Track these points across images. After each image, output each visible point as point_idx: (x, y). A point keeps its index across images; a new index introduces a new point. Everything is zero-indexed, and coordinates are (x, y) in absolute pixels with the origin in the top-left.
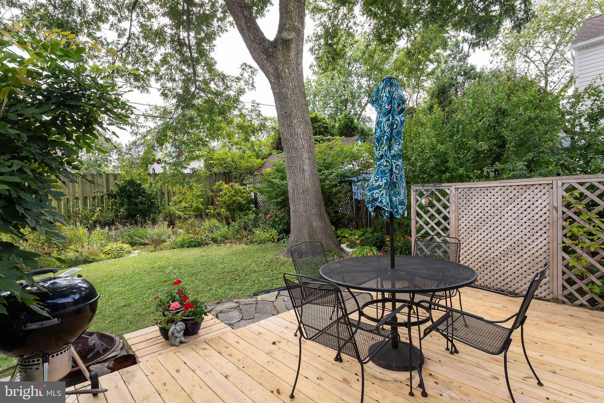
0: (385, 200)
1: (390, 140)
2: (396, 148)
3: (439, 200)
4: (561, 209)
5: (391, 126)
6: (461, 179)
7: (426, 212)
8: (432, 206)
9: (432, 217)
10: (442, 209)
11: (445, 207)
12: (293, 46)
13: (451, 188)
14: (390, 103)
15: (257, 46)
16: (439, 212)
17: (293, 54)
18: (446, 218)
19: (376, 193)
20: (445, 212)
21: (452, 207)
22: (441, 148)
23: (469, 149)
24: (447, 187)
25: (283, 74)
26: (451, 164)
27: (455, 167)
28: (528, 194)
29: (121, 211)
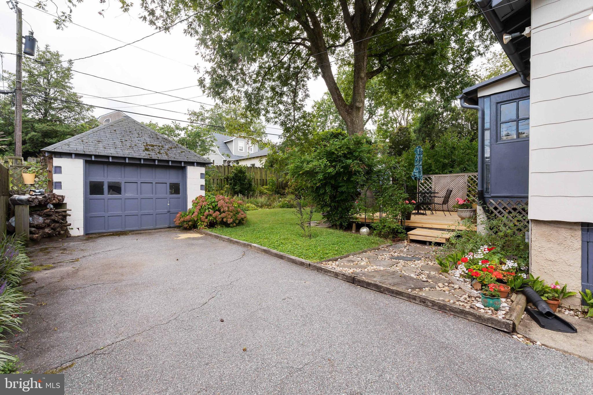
0: (418, 175)
1: (419, 161)
2: (421, 163)
3: (428, 181)
4: (467, 183)
5: (420, 158)
6: (437, 174)
7: (423, 185)
8: (426, 183)
9: (426, 187)
10: (429, 184)
11: (430, 183)
12: (361, 110)
13: (433, 177)
14: (420, 152)
15: (343, 108)
16: (428, 185)
17: (361, 113)
18: (431, 187)
19: (416, 174)
20: (430, 185)
21: (433, 183)
22: (429, 161)
23: (440, 162)
24: (431, 176)
25: (355, 123)
26: (433, 168)
27: (435, 169)
28: (458, 179)
29: (236, 188)
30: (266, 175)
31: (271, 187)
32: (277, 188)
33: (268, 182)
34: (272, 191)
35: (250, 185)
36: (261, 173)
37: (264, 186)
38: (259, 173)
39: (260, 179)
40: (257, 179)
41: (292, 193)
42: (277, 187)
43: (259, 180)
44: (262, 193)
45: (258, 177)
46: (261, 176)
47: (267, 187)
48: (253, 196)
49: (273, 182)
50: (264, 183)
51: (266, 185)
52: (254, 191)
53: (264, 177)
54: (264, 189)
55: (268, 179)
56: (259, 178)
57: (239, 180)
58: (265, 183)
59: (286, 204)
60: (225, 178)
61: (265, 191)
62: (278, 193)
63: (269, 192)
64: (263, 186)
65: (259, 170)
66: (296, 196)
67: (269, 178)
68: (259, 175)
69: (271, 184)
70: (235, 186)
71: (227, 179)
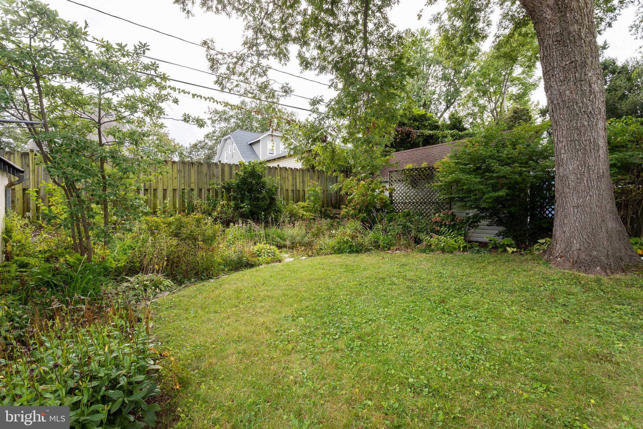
29: (244, 207)
30: (303, 182)
31: (312, 204)
32: (323, 207)
33: (307, 196)
34: (315, 212)
35: (273, 200)
36: (294, 179)
37: (300, 203)
38: (290, 178)
39: (293, 190)
40: (287, 190)
41: (354, 217)
42: (323, 204)
43: (290, 192)
44: (294, 218)
45: (289, 186)
46: (294, 184)
47: (305, 204)
48: (276, 221)
49: (316, 195)
50: (298, 197)
51: (304, 201)
52: (279, 211)
53: (299, 186)
54: (298, 208)
55: (306, 190)
56: (290, 189)
57: (250, 191)
58: (301, 198)
59: (346, 242)
60: (223, 187)
61: (301, 211)
62: (325, 215)
63: (308, 214)
64: (297, 201)
65: (290, 172)
66: (362, 221)
67: (309, 188)
68: (290, 182)
69: (312, 198)
70: (242, 202)
71: (228, 189)
